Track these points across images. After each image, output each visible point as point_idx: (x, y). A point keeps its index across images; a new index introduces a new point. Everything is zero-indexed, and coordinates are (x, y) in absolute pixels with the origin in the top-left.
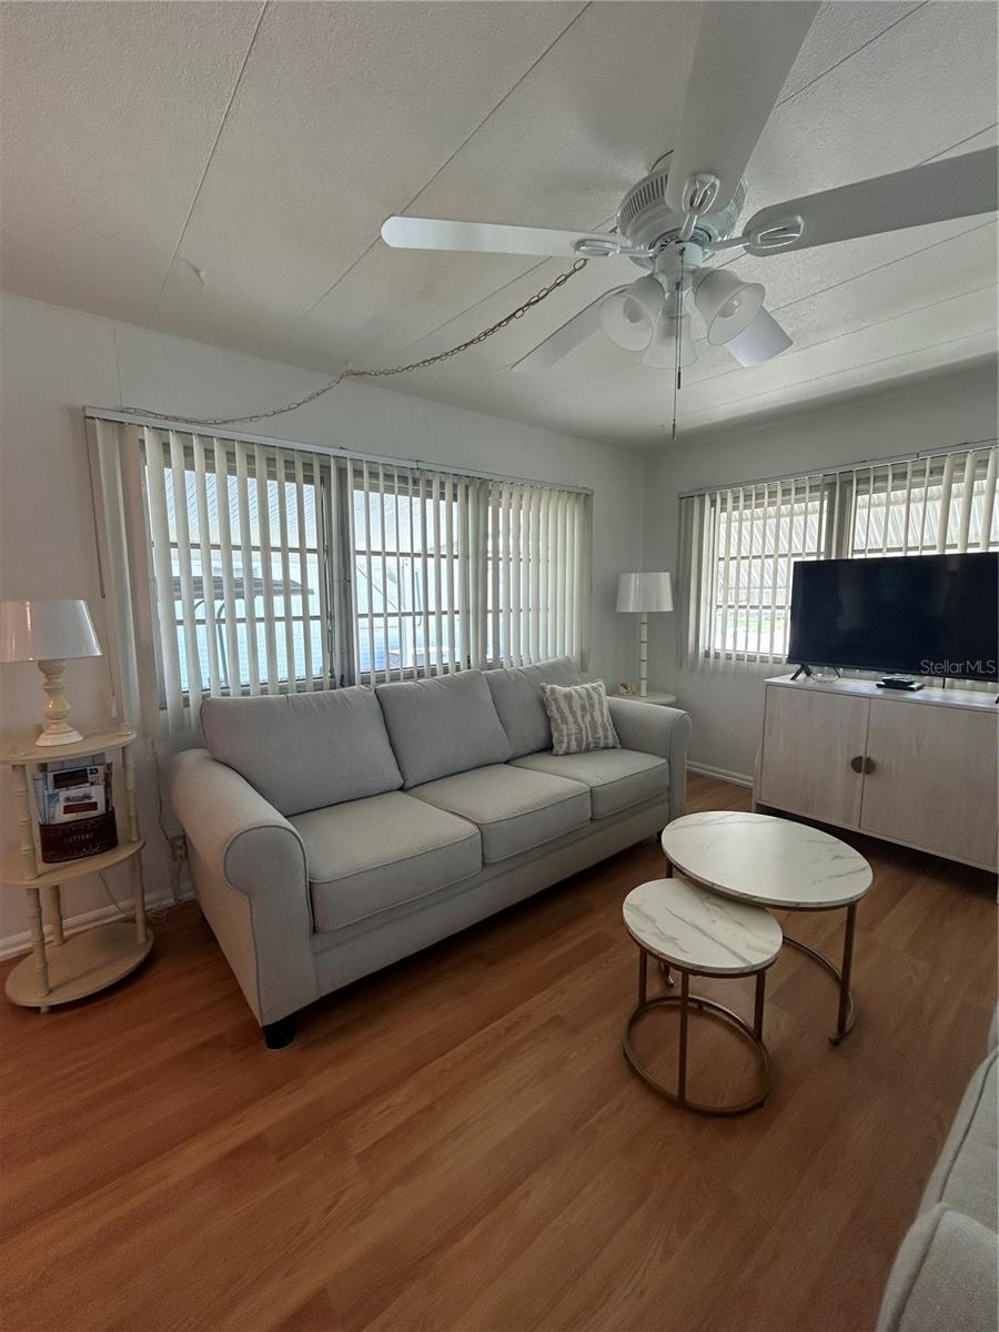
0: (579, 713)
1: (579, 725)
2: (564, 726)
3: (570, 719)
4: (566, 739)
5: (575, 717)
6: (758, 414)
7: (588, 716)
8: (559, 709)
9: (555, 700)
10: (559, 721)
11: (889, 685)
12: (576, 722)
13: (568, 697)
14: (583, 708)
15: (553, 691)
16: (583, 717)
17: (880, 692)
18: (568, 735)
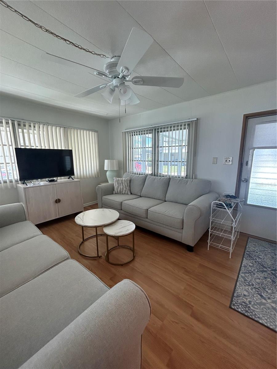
11: (50, 181)
17: (49, 183)
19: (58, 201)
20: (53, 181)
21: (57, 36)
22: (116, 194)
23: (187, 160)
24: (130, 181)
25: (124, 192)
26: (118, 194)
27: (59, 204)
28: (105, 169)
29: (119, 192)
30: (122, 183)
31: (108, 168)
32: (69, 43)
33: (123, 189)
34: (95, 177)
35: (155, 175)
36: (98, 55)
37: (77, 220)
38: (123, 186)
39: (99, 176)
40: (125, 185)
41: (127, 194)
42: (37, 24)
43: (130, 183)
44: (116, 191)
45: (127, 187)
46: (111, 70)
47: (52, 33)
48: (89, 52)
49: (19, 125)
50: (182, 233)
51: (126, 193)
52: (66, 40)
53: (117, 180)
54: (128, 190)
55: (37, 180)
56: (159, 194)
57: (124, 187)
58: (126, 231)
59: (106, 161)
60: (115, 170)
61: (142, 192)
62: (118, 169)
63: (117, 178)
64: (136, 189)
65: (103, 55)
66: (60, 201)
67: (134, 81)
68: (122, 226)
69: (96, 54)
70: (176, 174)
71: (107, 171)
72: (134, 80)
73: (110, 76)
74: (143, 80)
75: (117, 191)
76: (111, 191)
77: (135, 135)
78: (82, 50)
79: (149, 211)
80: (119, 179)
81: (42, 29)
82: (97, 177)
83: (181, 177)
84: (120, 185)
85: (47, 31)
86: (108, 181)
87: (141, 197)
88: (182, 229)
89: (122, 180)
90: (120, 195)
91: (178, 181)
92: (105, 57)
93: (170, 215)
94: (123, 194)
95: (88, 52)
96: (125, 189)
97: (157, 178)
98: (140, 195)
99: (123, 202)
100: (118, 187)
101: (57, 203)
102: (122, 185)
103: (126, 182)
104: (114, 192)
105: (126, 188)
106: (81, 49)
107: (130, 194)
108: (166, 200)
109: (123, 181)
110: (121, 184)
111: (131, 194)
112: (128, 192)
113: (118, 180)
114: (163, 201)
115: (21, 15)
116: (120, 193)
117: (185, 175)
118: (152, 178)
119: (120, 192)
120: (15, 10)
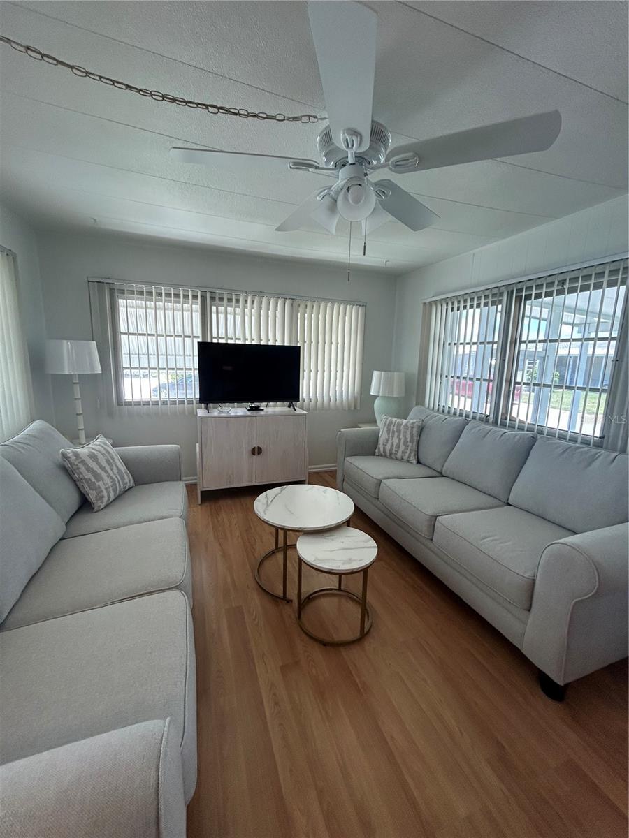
0: (108, 468)
1: (111, 478)
2: (100, 483)
3: (104, 475)
4: (105, 494)
5: (106, 472)
6: (154, 237)
7: (115, 468)
8: (89, 469)
9: (83, 462)
10: (93, 480)
11: (252, 409)
12: (109, 476)
13: (93, 456)
14: (108, 461)
15: (76, 455)
16: (112, 469)
17: (249, 413)
18: (106, 489)
19: (257, 451)
20: (257, 408)
21: (187, 102)
22: (380, 455)
23: (611, 385)
24: (421, 430)
25: (399, 455)
26: (385, 456)
27: (259, 457)
28: (372, 393)
29: (388, 454)
30: (399, 431)
31: (379, 391)
32: (216, 110)
33: (398, 446)
34: (347, 409)
35: (495, 423)
36: (295, 119)
37: (259, 501)
38: (400, 440)
39: (358, 408)
40: (406, 439)
41: (408, 461)
42: (142, 91)
43: (421, 433)
44: (382, 450)
45: (410, 444)
46: (330, 148)
47: (175, 100)
48: (268, 117)
49: (213, 299)
50: (525, 623)
51: (406, 457)
52: (207, 106)
53: (388, 421)
54: (410, 453)
55: (231, 404)
56: (492, 478)
57: (402, 441)
58: (345, 562)
59: (376, 373)
60: (395, 396)
61: (446, 464)
62: (403, 395)
63: (390, 418)
64: (431, 452)
65: (309, 116)
66: (261, 453)
67: (392, 163)
68: (343, 546)
69: (288, 119)
70: (564, 426)
71: (375, 397)
72: (391, 160)
73: (331, 165)
74: (417, 154)
75: (384, 449)
76: (369, 448)
77: (465, 308)
78: (250, 118)
79: (437, 524)
80: (394, 419)
81: (154, 97)
82: (353, 408)
83: (579, 440)
84: (393, 437)
85: (164, 97)
86: (376, 422)
87: (441, 475)
88: (529, 610)
89: (399, 425)
90: (391, 460)
91: (559, 451)
92: (316, 120)
93: (490, 554)
94: (397, 459)
95: (266, 120)
96: (402, 448)
97: (496, 432)
98: (439, 470)
99: (384, 481)
100: (387, 440)
101: (254, 454)
102: (399, 436)
103: (408, 432)
104: (377, 450)
105: (407, 447)
106: (247, 116)
107: (415, 462)
108: (509, 502)
109: (402, 428)
110: (396, 434)
111: (419, 462)
112: (409, 457)
113: (391, 423)
114: (501, 504)
115: (111, 83)
116: (390, 456)
117: (598, 434)
118: (478, 428)
119: (391, 454)
120: (97, 75)
